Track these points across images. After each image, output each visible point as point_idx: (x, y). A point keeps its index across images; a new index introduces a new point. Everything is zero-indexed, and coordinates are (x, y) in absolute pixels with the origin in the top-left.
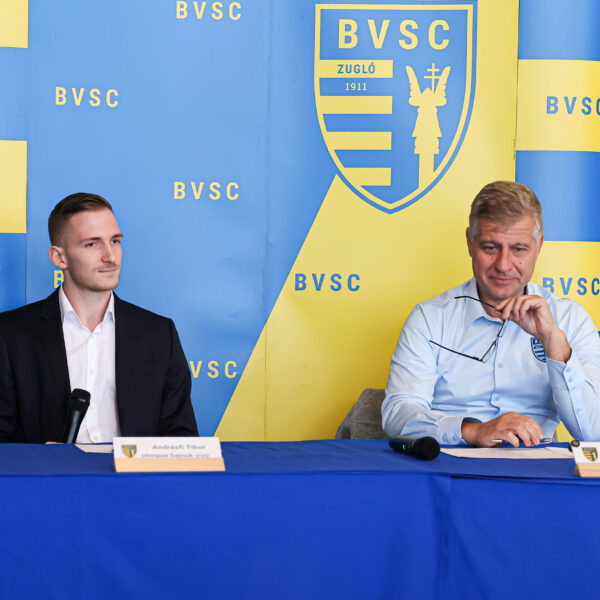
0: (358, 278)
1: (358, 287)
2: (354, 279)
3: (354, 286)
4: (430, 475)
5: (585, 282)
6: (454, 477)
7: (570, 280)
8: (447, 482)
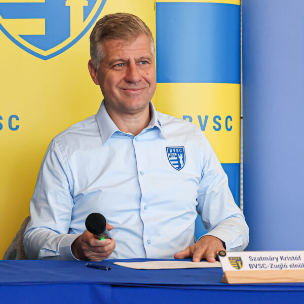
0: (17, 119)
1: (17, 127)
2: (14, 119)
3: (14, 126)
4: (91, 284)
5: (220, 119)
6: (114, 286)
7: (207, 117)
8: (108, 291)
